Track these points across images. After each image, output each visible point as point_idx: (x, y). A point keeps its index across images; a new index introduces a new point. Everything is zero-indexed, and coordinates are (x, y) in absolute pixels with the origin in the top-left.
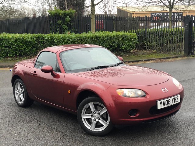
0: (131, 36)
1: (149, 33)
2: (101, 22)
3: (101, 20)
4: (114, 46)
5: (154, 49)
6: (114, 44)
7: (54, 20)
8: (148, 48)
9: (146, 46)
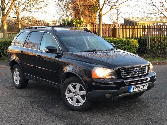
0: (133, 42)
1: (149, 40)
8: (148, 52)
9: (146, 50)
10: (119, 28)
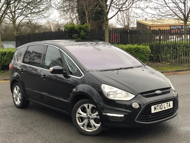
0: (144, 49)
1: (163, 46)
2: (115, 36)
3: (116, 33)
5: (168, 62)
7: (70, 34)
8: (162, 60)
9: (160, 58)
10: (129, 33)
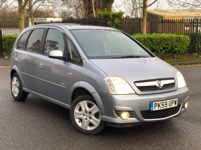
4: (167, 48)
6: (168, 46)
8: (198, 51)
9: (196, 49)
10: (161, 22)
